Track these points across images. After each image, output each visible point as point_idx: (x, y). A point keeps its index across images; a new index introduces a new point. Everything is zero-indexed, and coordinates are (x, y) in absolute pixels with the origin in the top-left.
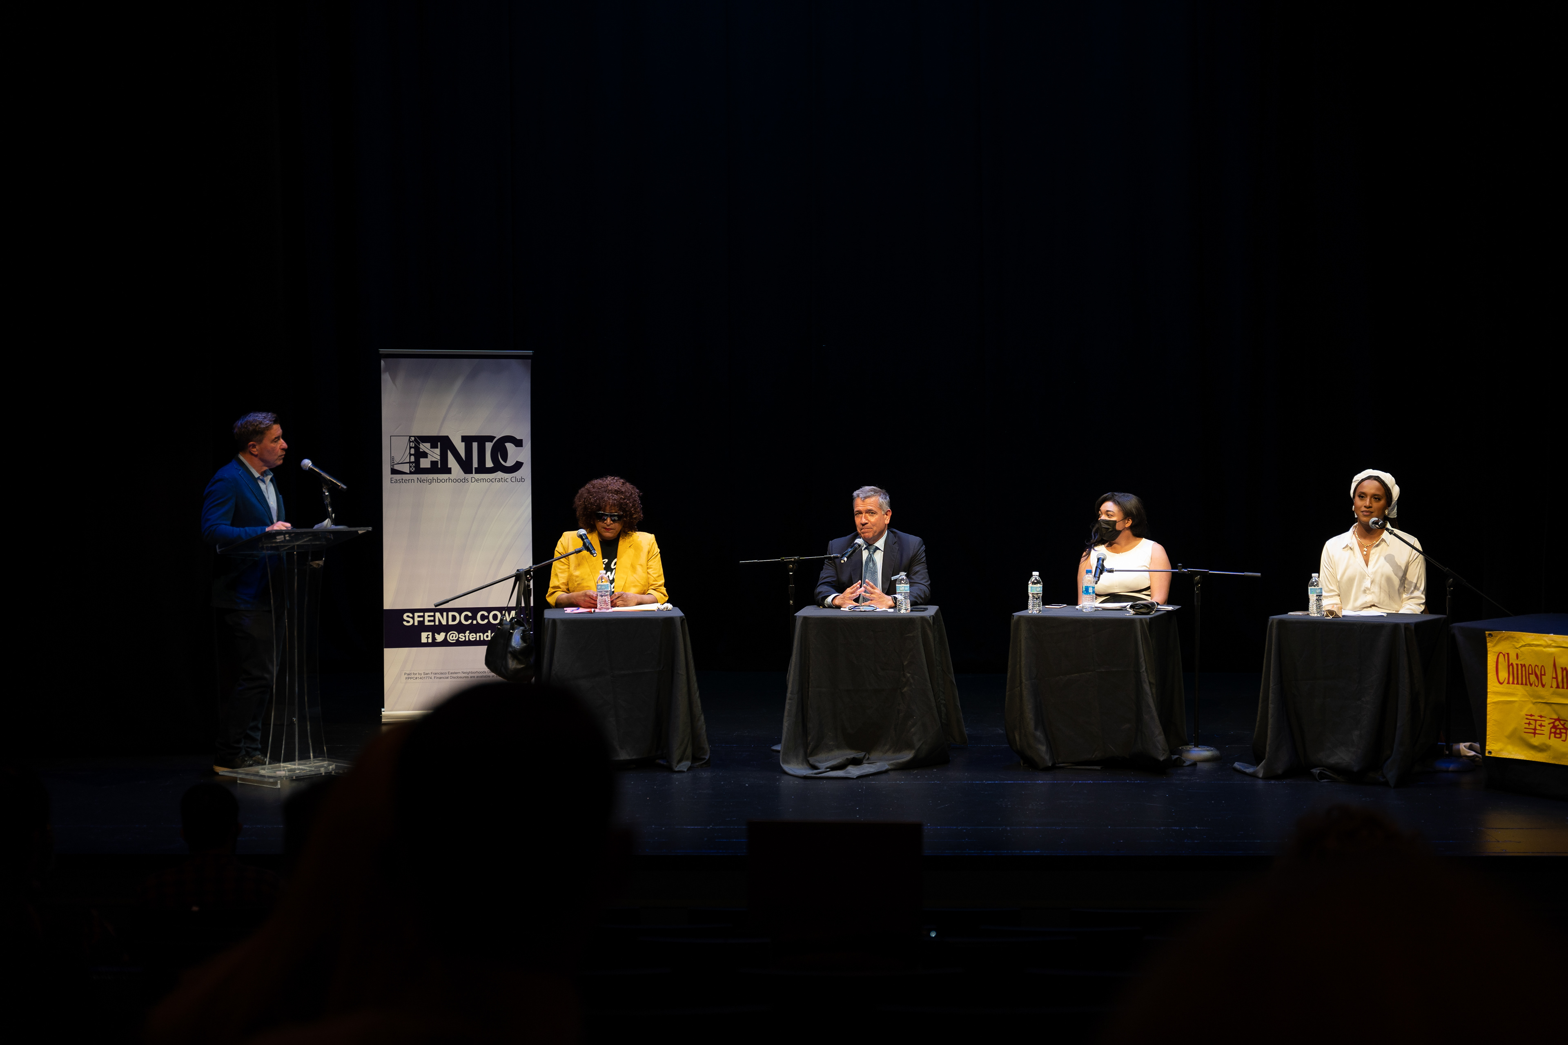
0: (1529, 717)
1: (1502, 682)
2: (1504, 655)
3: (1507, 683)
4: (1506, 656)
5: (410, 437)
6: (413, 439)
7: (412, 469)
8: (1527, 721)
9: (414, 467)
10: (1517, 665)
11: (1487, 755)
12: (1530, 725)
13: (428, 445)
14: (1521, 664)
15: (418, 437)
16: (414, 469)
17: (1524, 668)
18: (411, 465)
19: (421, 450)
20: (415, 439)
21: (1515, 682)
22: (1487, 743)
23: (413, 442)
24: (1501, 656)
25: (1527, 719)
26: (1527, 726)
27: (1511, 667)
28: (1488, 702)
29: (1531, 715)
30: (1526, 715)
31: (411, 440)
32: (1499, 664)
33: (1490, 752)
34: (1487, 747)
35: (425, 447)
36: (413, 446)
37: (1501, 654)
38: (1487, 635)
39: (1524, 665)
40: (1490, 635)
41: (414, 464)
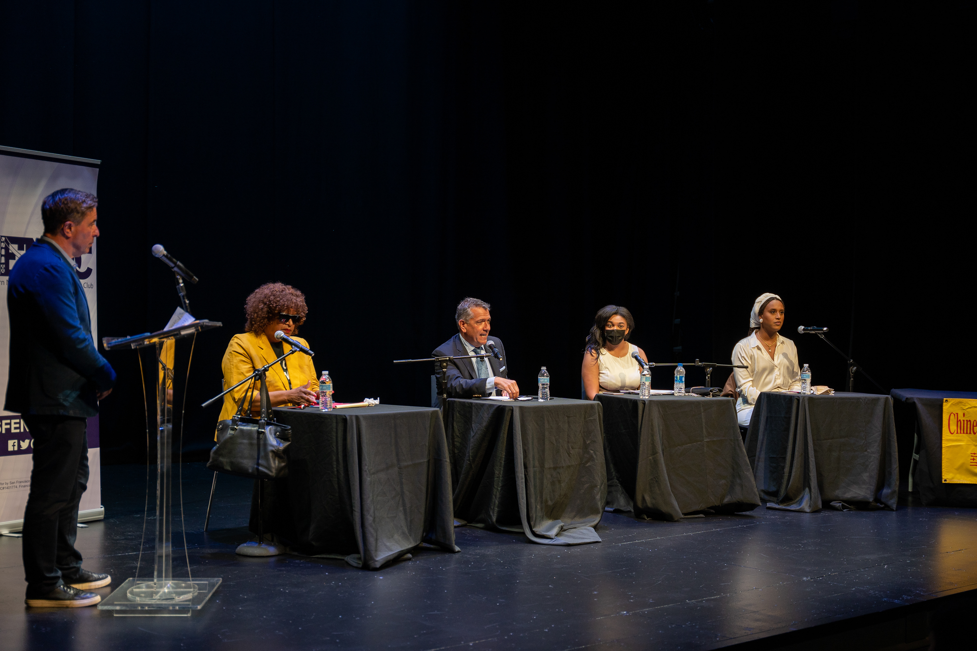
0: (973, 455)
1: (952, 432)
2: (954, 415)
3: (957, 433)
4: (956, 415)
5: (2, 236)
6: (3, 239)
7: (3, 271)
8: (972, 458)
9: (4, 268)
10: (964, 421)
11: (943, 482)
12: (974, 460)
13: (16, 246)
14: (967, 421)
15: (9, 238)
16: (4, 270)
17: (969, 423)
18: (2, 266)
19: (10, 252)
20: (6, 240)
21: (962, 432)
22: (943, 474)
23: (3, 242)
24: (952, 415)
25: (972, 456)
26: (972, 461)
27: (959, 422)
28: (943, 447)
29: (974, 454)
30: (971, 454)
31: (2, 241)
32: (950, 421)
33: (945, 480)
34: (943, 477)
35: (13, 248)
36: (4, 246)
37: (952, 414)
38: (944, 401)
39: (970, 421)
40: (946, 401)
41: (4, 266)
